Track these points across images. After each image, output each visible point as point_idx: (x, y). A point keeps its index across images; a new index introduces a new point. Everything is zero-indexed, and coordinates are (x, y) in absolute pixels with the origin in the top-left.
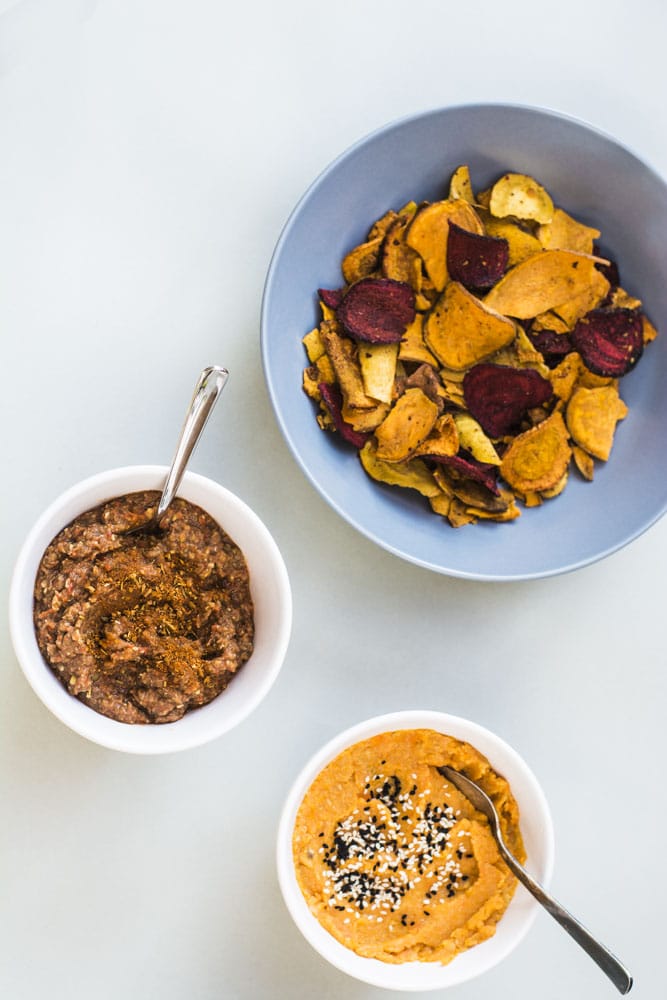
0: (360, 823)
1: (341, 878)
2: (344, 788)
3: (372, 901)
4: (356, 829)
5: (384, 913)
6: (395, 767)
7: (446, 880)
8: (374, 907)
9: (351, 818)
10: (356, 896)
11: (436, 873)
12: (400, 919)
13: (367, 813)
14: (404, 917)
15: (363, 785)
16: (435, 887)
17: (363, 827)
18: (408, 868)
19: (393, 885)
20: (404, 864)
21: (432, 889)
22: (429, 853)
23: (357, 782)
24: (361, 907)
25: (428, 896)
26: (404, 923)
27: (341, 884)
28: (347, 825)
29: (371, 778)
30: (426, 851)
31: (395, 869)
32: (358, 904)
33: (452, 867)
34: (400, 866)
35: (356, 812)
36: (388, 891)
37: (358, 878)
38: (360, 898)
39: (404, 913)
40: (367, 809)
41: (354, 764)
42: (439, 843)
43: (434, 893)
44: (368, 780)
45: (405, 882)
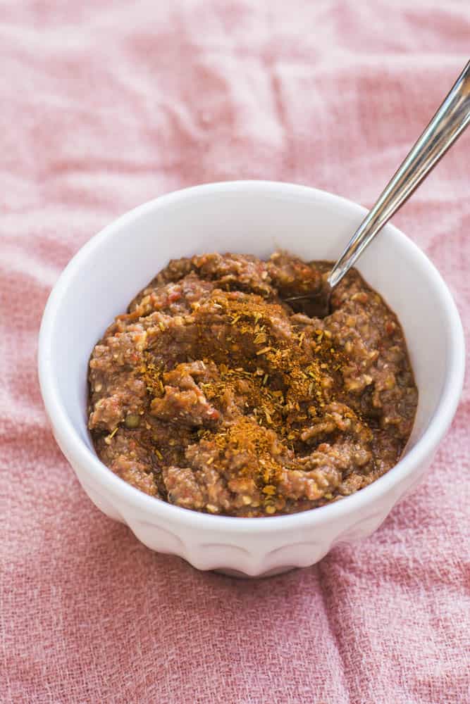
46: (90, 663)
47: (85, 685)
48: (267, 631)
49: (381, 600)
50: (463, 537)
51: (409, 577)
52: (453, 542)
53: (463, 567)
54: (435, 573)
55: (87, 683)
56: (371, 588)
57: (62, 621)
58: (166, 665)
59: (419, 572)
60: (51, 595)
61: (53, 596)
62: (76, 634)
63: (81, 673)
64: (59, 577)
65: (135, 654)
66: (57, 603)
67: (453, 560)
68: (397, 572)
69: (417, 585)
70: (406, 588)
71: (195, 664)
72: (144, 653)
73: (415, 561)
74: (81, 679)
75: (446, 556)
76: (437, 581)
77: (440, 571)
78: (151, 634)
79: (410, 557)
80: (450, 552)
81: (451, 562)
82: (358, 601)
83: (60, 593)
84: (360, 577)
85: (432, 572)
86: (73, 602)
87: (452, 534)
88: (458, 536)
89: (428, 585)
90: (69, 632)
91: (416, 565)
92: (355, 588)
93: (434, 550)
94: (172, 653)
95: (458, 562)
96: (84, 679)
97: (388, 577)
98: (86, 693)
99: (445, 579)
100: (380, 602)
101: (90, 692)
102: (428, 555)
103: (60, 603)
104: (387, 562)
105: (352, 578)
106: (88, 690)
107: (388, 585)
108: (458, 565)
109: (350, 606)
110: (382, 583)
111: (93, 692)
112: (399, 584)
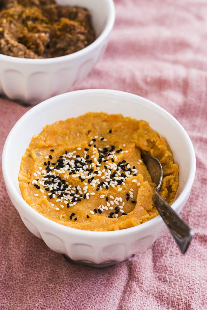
0: (78, 156)
1: (49, 177)
2: (80, 136)
3: (59, 197)
4: (74, 159)
5: (62, 206)
6: (116, 140)
7: (112, 208)
8: (58, 200)
9: (75, 152)
10: (51, 189)
11: (107, 199)
12: (70, 215)
13: (86, 152)
14: (73, 214)
15: (91, 138)
16: (102, 208)
17: (79, 159)
18: (91, 184)
19: (77, 192)
20: (90, 181)
21: (99, 208)
22: (109, 183)
23: (89, 135)
24: (51, 197)
25: (95, 211)
26: (71, 218)
27: (47, 179)
28: (70, 155)
29: (99, 137)
30: (108, 180)
31: (83, 180)
32: (50, 194)
33: (119, 202)
34: (87, 180)
35: (79, 149)
36: (72, 195)
37: (59, 181)
38: (53, 191)
39: (74, 212)
40: (86, 150)
41: (93, 125)
42: (118, 181)
43: (100, 212)
44: (96, 137)
45: (85, 192)
46: (8, 297)
47: (3, 304)
48: (87, 299)
49: (146, 304)
50: (194, 292)
51: (162, 300)
52: (189, 292)
53: (187, 305)
54: (174, 303)
55: (4, 304)
56: (143, 298)
57: (2, 277)
58: (36, 305)
59: (168, 300)
60: (2, 263)
61: (2, 264)
62: (7, 285)
63: (3, 299)
64: (8, 257)
65: (27, 297)
66: (3, 268)
67: (185, 300)
68: (158, 296)
69: (164, 305)
70: (158, 304)
71: (48, 307)
72: (30, 298)
73: (168, 294)
74: (2, 301)
75: (183, 297)
76: (173, 307)
77: (177, 303)
78: (36, 291)
79: (167, 291)
80: (185, 296)
81: (183, 301)
82: (135, 300)
83: (6, 264)
84: (142, 291)
85: (174, 302)
86: (11, 271)
87: (190, 289)
88: (192, 291)
89: (169, 307)
90: (4, 283)
91: (168, 296)
92: (136, 294)
93: (179, 292)
94: (41, 301)
95: (186, 302)
96: (3, 301)
97: (153, 297)
98: (2, 308)
99: (177, 307)
100: (144, 304)
101: (4, 308)
102: (175, 294)
103: (4, 269)
104: (156, 290)
105: (138, 290)
106: (3, 307)
107: (152, 300)
108: (185, 303)
109: (130, 301)
110: (150, 298)
111: (5, 308)
112: (157, 301)
